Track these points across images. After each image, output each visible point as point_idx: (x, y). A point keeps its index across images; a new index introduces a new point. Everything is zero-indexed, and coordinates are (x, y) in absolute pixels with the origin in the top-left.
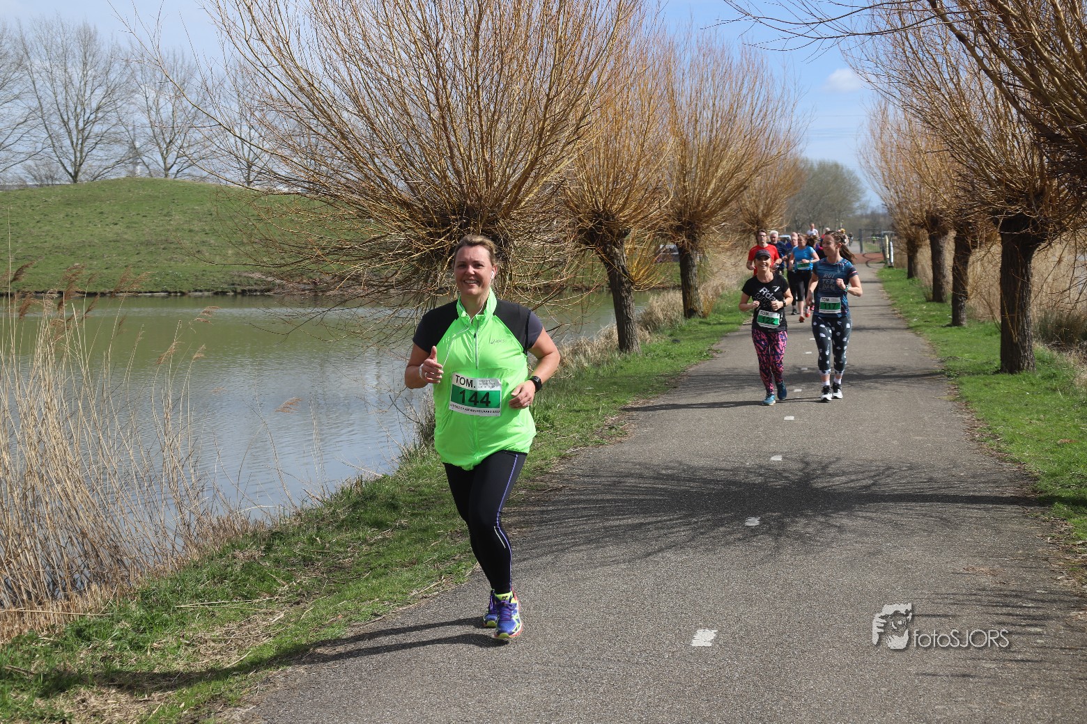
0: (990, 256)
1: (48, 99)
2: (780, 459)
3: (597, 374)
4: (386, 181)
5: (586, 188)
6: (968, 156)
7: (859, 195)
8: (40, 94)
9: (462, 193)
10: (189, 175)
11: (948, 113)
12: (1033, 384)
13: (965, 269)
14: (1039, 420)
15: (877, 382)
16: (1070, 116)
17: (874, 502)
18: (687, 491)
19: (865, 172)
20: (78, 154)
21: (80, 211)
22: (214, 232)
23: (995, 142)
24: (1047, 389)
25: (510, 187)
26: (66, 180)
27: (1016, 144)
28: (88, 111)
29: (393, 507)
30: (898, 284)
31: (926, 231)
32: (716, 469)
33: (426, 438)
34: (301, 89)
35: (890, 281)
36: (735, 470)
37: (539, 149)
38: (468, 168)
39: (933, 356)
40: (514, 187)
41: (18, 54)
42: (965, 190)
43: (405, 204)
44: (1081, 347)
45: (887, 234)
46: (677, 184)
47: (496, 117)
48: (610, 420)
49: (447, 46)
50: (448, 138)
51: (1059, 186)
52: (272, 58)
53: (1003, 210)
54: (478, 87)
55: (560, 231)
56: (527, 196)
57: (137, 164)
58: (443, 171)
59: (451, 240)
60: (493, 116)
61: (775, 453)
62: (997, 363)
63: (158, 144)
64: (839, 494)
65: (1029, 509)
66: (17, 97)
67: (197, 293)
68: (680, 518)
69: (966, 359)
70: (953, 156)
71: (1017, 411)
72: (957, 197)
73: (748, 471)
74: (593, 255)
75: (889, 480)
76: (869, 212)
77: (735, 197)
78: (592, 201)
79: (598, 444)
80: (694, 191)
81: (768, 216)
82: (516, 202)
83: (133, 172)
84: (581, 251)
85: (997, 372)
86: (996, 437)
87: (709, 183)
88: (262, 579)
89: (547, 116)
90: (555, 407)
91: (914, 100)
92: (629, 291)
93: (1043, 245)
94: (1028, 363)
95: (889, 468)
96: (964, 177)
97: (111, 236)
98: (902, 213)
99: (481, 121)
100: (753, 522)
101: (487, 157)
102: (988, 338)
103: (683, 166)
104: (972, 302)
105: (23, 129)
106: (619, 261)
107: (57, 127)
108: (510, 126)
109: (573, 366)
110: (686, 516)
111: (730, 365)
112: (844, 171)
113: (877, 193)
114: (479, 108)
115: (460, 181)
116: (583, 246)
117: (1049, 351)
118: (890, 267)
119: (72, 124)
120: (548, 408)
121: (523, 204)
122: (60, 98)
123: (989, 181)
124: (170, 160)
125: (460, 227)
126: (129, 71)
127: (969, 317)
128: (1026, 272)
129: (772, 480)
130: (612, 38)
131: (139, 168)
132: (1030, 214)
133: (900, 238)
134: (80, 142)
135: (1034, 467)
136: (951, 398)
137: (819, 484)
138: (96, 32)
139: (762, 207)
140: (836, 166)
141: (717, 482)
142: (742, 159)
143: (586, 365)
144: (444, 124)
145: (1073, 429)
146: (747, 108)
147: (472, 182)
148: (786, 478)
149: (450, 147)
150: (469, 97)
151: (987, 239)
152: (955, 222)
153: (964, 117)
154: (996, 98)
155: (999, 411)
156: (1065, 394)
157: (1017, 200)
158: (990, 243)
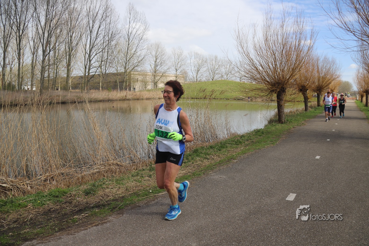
3: (300, 115)
4: (265, 77)
5: (300, 81)
8: (208, 66)
18: (316, 134)
20: (213, 76)
21: (213, 85)
25: (287, 79)
26: (211, 80)
28: (215, 69)
29: (263, 133)
31: (365, 93)
32: (322, 131)
33: (269, 123)
34: (251, 62)
36: (326, 132)
37: (293, 72)
38: (279, 76)
39: (365, 116)
40: (288, 79)
43: (268, 82)
47: (285, 67)
48: (303, 122)
49: (277, 54)
50: (276, 70)
54: (282, 61)
57: (222, 78)
58: (275, 76)
59: (276, 88)
61: (333, 129)
63: (226, 74)
64: (345, 137)
66: (205, 67)
67: (231, 99)
73: (328, 132)
79: (300, 126)
82: (288, 82)
83: (222, 79)
84: (299, 93)
92: (307, 100)
97: (218, 89)
99: (282, 67)
100: (328, 140)
101: (283, 74)
105: (205, 72)
106: (306, 95)
107: (210, 72)
109: (296, 113)
110: (316, 138)
114: (282, 65)
115: (278, 78)
119: (213, 71)
120: (291, 119)
121: (289, 82)
122: (211, 67)
124: (228, 77)
125: (277, 86)
126: (222, 62)
134: (214, 74)
137: (342, 135)
143: (299, 113)
144: (275, 68)
147: (280, 78)
148: (335, 133)
149: (276, 72)
150: (280, 63)
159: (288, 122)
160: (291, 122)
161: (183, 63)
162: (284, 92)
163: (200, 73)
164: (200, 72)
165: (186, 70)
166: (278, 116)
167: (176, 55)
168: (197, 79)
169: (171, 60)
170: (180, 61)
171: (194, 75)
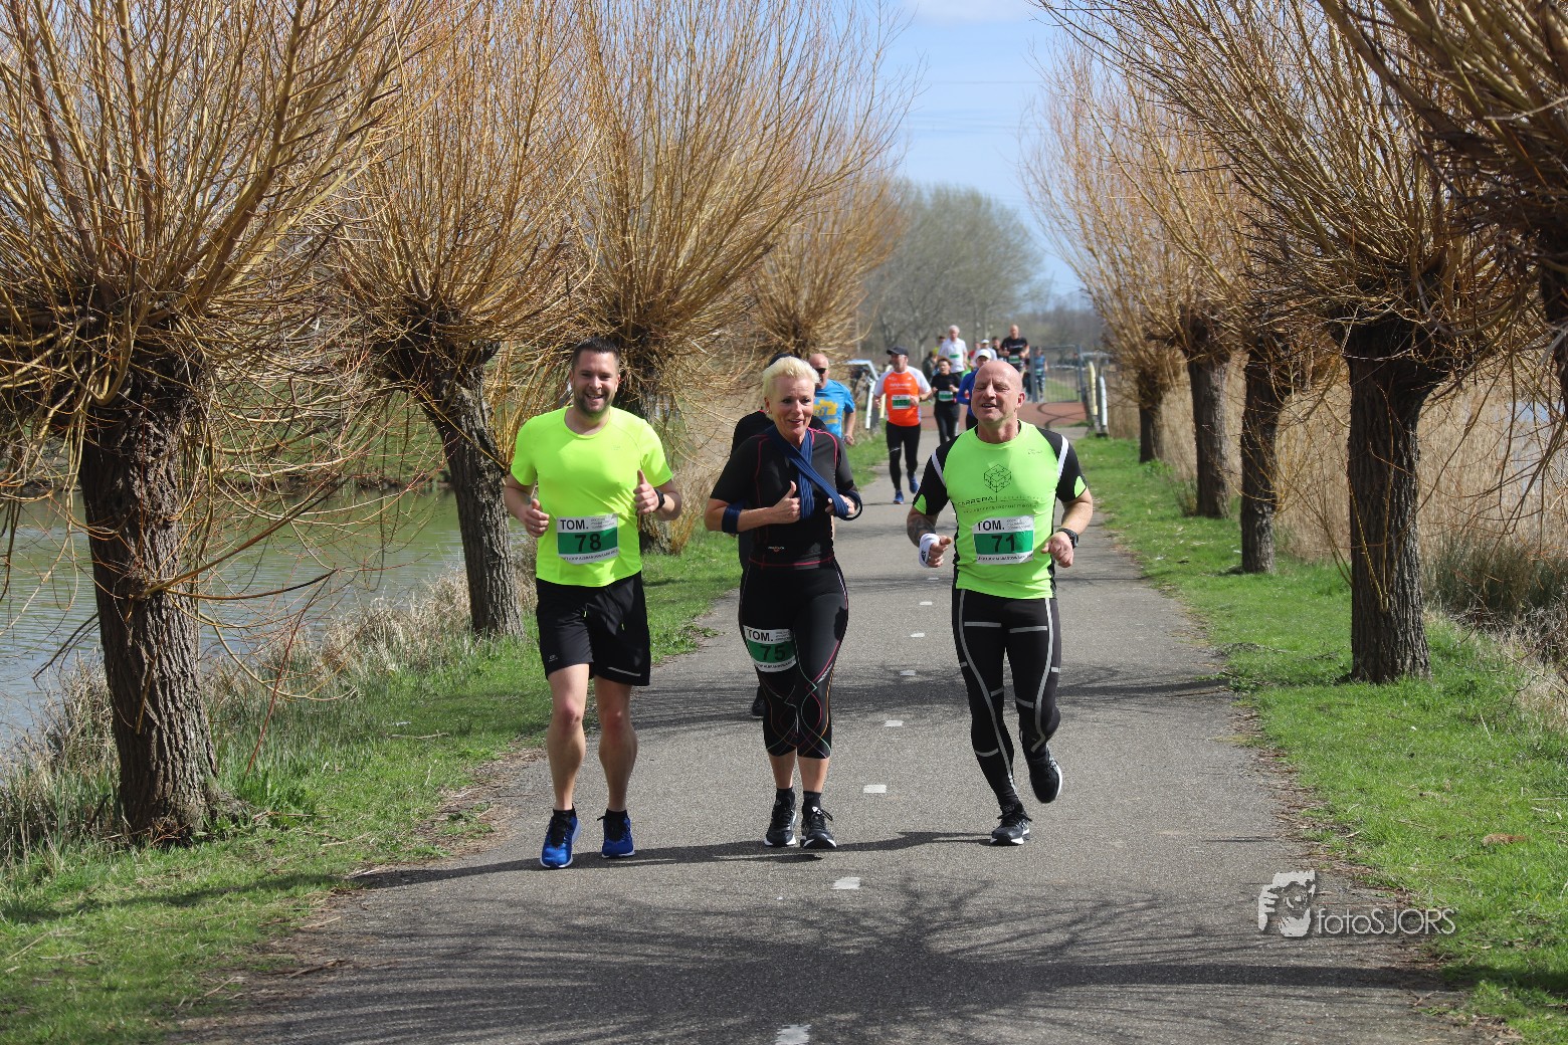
0: (1322, 408)
2: (856, 887)
3: (418, 688)
5: (390, 242)
6: (1271, 179)
7: (1028, 267)
9: (85, 250)
11: (1226, 80)
12: (1425, 708)
13: (1269, 442)
14: (1440, 789)
15: (1074, 703)
16: (1498, 93)
17: (1072, 984)
18: (638, 967)
19: (1042, 217)
23: (1332, 149)
24: (1460, 717)
25: (204, 238)
27: (1379, 155)
30: (1118, 475)
31: (1180, 353)
32: (707, 913)
35: (1102, 468)
36: (748, 915)
37: (277, 147)
38: (98, 192)
39: (1202, 643)
40: (217, 236)
42: (1268, 259)
44: (1529, 623)
45: (1093, 359)
47: (168, 67)
48: (454, 797)
50: (45, 116)
51: (1474, 253)
53: (1353, 304)
55: (329, 347)
56: (246, 261)
58: (34, 198)
59: (56, 365)
60: (159, 65)
61: (843, 873)
62: (1346, 657)
65: (1422, 996)
68: (623, 1032)
69: (1273, 649)
70: (1241, 182)
71: (1390, 768)
72: (1249, 275)
73: (780, 916)
74: (406, 407)
75: (1106, 931)
76: (1050, 307)
77: (743, 268)
78: (406, 276)
80: (648, 254)
81: (821, 315)
82: (220, 276)
84: (380, 393)
85: (1345, 679)
86: (1345, 830)
87: (683, 236)
89: (294, 70)
90: (318, 767)
91: (1149, 50)
93: (1442, 387)
94: (1414, 658)
95: (1106, 905)
96: (1263, 227)
98: (1126, 311)
99: (128, 75)
100: (795, 1036)
101: (147, 163)
102: (1324, 600)
103: (622, 195)
104: (1289, 520)
106: (471, 418)
108: (200, 92)
109: (362, 670)
110: (636, 1027)
112: (993, 210)
113: (1069, 263)
114: (125, 45)
115: (79, 222)
116: (384, 380)
117: (1458, 628)
118: (1101, 435)
120: (300, 772)
121: (237, 280)
123: (1319, 238)
125: (81, 333)
127: (1280, 553)
128: (1406, 448)
129: (836, 936)
132: (1412, 316)
133: (1122, 368)
135: (1431, 900)
136: (1243, 739)
137: (945, 943)
139: (805, 295)
140: (975, 200)
141: (708, 943)
142: (759, 181)
143: (392, 667)
144: (35, 82)
145: (1516, 810)
146: (770, 61)
147: (110, 227)
148: (871, 931)
149: (51, 140)
150: (98, 19)
151: (1318, 372)
152: (1245, 333)
153: (1262, 91)
154: (1333, 47)
155: (1351, 769)
156: (1499, 730)
157: (1383, 284)
158: (1322, 383)
159: (262, 818)
160: (294, 811)
162: (176, 418)
166: (110, 743)
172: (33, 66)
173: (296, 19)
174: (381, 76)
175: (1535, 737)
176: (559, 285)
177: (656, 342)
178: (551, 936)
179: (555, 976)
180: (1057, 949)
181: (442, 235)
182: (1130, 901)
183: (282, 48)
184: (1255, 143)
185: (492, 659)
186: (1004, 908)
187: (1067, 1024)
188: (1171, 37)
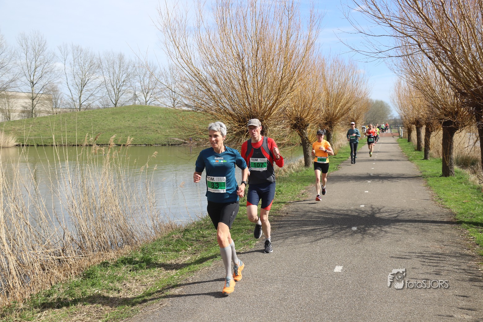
0: (438, 134)
1: (108, 78)
2: (364, 207)
3: (297, 175)
4: (225, 107)
5: (294, 109)
6: (430, 99)
8: (105, 76)
9: (251, 111)
10: (154, 104)
11: (424, 84)
12: (454, 181)
13: (429, 139)
14: (456, 193)
15: (398, 179)
18: (331, 218)
20: (117, 97)
21: (117, 116)
22: (162, 124)
23: (440, 94)
24: (459, 182)
26: (112, 106)
27: (448, 95)
28: (120, 82)
30: (404, 144)
31: (415, 125)
32: (341, 210)
34: (195, 75)
35: (402, 143)
36: (347, 210)
37: (278, 95)
38: (253, 102)
39: (418, 170)
40: (269, 108)
41: (98, 63)
42: (429, 111)
43: (231, 115)
44: (471, 168)
45: (400, 126)
46: (326, 107)
47: (263, 84)
48: (302, 191)
49: (246, 60)
50: (246, 92)
52: (185, 64)
53: (443, 118)
54: (257, 74)
55: (285, 125)
56: (273, 112)
57: (136, 100)
58: (244, 103)
61: (362, 204)
62: (441, 173)
63: (144, 93)
64: (385, 219)
65: (453, 225)
66: (97, 78)
67: (156, 145)
68: (328, 227)
69: (429, 171)
70: (425, 99)
71: (448, 190)
73: (352, 211)
74: (296, 133)
75: (403, 214)
77: (346, 112)
78: (296, 114)
82: (270, 114)
83: (135, 103)
85: (441, 176)
86: (441, 200)
88: (182, 245)
89: (281, 84)
90: (283, 186)
92: (308, 146)
93: (458, 131)
94: (452, 173)
95: (403, 210)
96: (429, 107)
97: (127, 125)
98: (406, 119)
99: (258, 85)
100: (354, 228)
101: (260, 98)
102: (438, 164)
103: (328, 101)
104: (432, 152)
105: (99, 88)
106: (305, 135)
107: (110, 88)
109: (289, 172)
111: (344, 173)
114: (257, 81)
115: (250, 106)
116: (292, 130)
118: (402, 138)
119: (115, 87)
120: (280, 187)
121: (272, 115)
122: (111, 78)
123: (438, 108)
124: (147, 99)
126: (134, 68)
127: (430, 157)
128: (452, 141)
129: (361, 214)
130: (304, 57)
131: (137, 102)
132: (453, 120)
133: (405, 128)
134: (118, 92)
135: (455, 211)
136: (424, 185)
137: (378, 215)
138: (124, 56)
141: (341, 215)
142: (349, 99)
143: (293, 172)
144: (245, 87)
145: (469, 197)
147: (255, 107)
148: (366, 213)
149: (247, 95)
150: (254, 77)
151: (437, 129)
152: (425, 122)
153: (429, 85)
154: (441, 79)
155: (442, 190)
156: (465, 184)
157: (448, 115)
158: (438, 130)
161: (48, 69)
163: (88, 90)
164: (87, 88)
165: (55, 84)
167: (30, 50)
168: (81, 105)
169: (19, 62)
170: (41, 64)
171: (74, 96)
172: (245, 85)
173: (282, 77)
174: (294, 84)
175: (472, 186)
176: (318, 115)
177: (333, 123)
178: (318, 213)
179: (318, 218)
180: (395, 217)
181: (301, 108)
182: (407, 210)
183: (280, 81)
184: (428, 93)
185: (308, 171)
186: (387, 211)
187: (397, 228)
188: (414, 77)
